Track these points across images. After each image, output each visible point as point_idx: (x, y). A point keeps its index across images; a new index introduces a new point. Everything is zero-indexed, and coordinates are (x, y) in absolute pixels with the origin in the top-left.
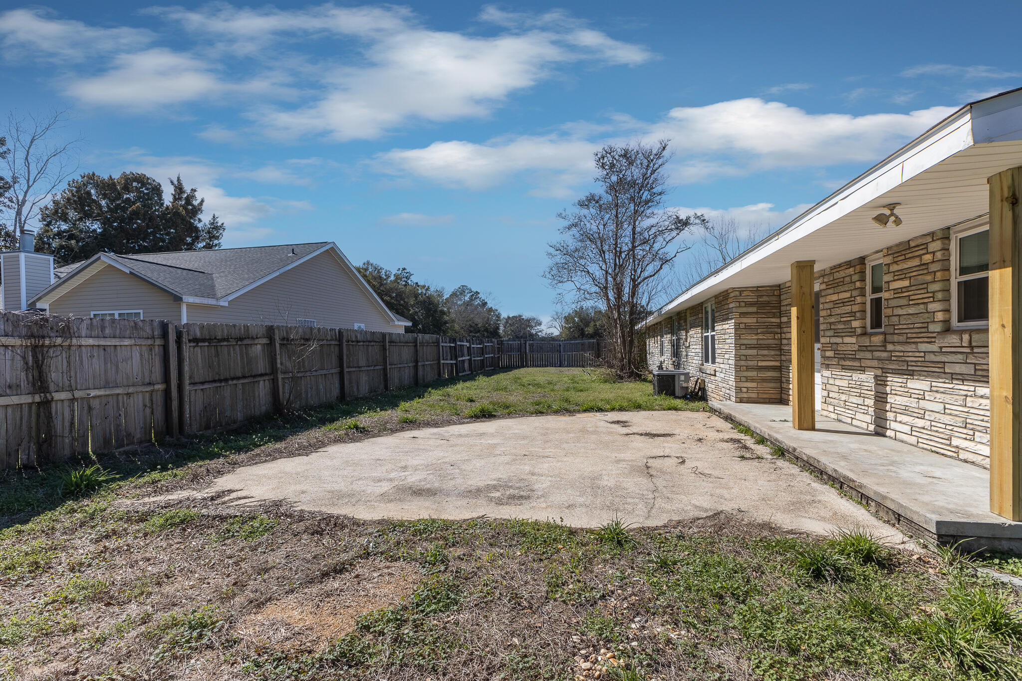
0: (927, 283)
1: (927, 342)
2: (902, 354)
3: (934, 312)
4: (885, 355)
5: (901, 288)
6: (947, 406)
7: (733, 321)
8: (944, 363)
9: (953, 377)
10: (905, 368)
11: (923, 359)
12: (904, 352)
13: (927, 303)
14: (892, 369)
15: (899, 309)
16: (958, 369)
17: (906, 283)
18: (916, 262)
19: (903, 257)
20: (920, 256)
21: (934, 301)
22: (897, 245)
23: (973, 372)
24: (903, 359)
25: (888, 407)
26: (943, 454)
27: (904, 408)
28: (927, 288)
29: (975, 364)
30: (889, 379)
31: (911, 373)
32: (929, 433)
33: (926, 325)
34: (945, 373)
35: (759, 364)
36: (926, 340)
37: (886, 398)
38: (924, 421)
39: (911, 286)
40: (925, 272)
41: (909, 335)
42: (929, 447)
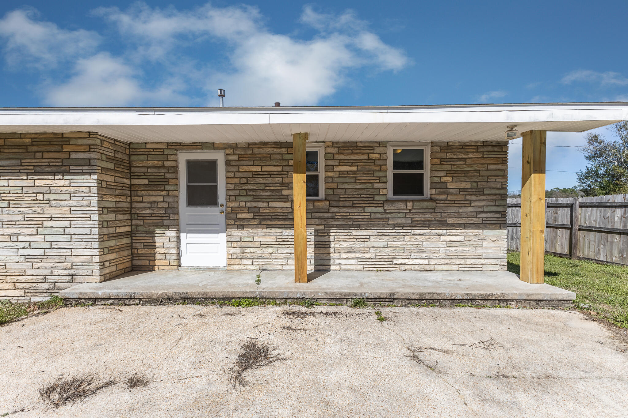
0: (373, 171)
1: (373, 207)
2: (348, 214)
3: (380, 189)
4: (329, 215)
5: (347, 171)
6: (389, 243)
7: (95, 177)
8: (388, 218)
9: (394, 226)
10: (351, 223)
11: (369, 217)
12: (349, 213)
13: (373, 183)
14: (336, 225)
15: (346, 184)
16: (399, 221)
17: (354, 169)
18: (365, 157)
19: (351, 151)
20: (368, 154)
21: (379, 182)
22: (344, 142)
23: (410, 222)
24: (349, 217)
25: (332, 250)
26: (387, 271)
27: (350, 249)
28: (373, 174)
29: (412, 218)
30: (331, 231)
31: (358, 226)
32: (375, 260)
33: (372, 196)
34: (388, 224)
35: (117, 231)
36: (372, 205)
37: (330, 244)
38: (370, 254)
39: (357, 171)
40: (373, 164)
41: (354, 202)
42: (375, 269)
